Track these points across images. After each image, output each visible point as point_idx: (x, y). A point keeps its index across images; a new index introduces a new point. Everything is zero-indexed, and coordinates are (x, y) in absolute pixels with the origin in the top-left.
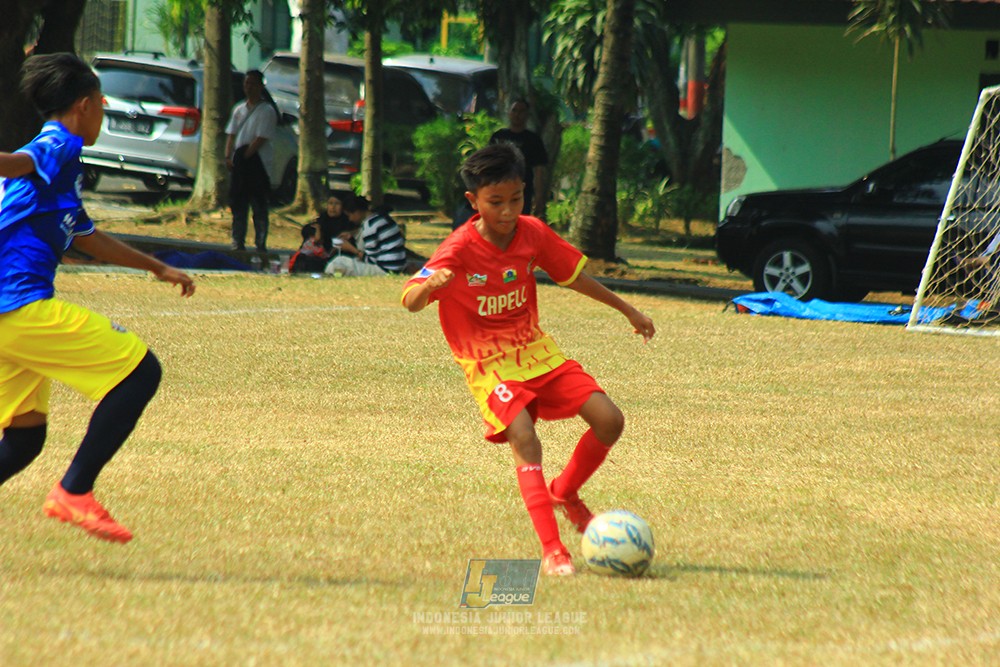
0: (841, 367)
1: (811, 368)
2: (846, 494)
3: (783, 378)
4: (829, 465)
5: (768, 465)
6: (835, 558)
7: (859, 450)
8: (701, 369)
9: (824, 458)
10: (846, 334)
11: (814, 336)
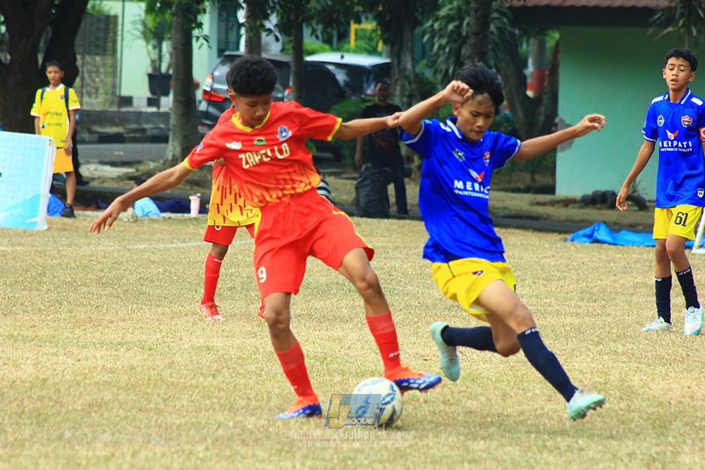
0: (639, 280)
1: (615, 281)
2: (634, 375)
3: (595, 290)
4: (624, 353)
5: (578, 354)
6: (623, 422)
7: (647, 342)
8: (534, 283)
9: (621, 349)
10: (645, 256)
11: (620, 258)
